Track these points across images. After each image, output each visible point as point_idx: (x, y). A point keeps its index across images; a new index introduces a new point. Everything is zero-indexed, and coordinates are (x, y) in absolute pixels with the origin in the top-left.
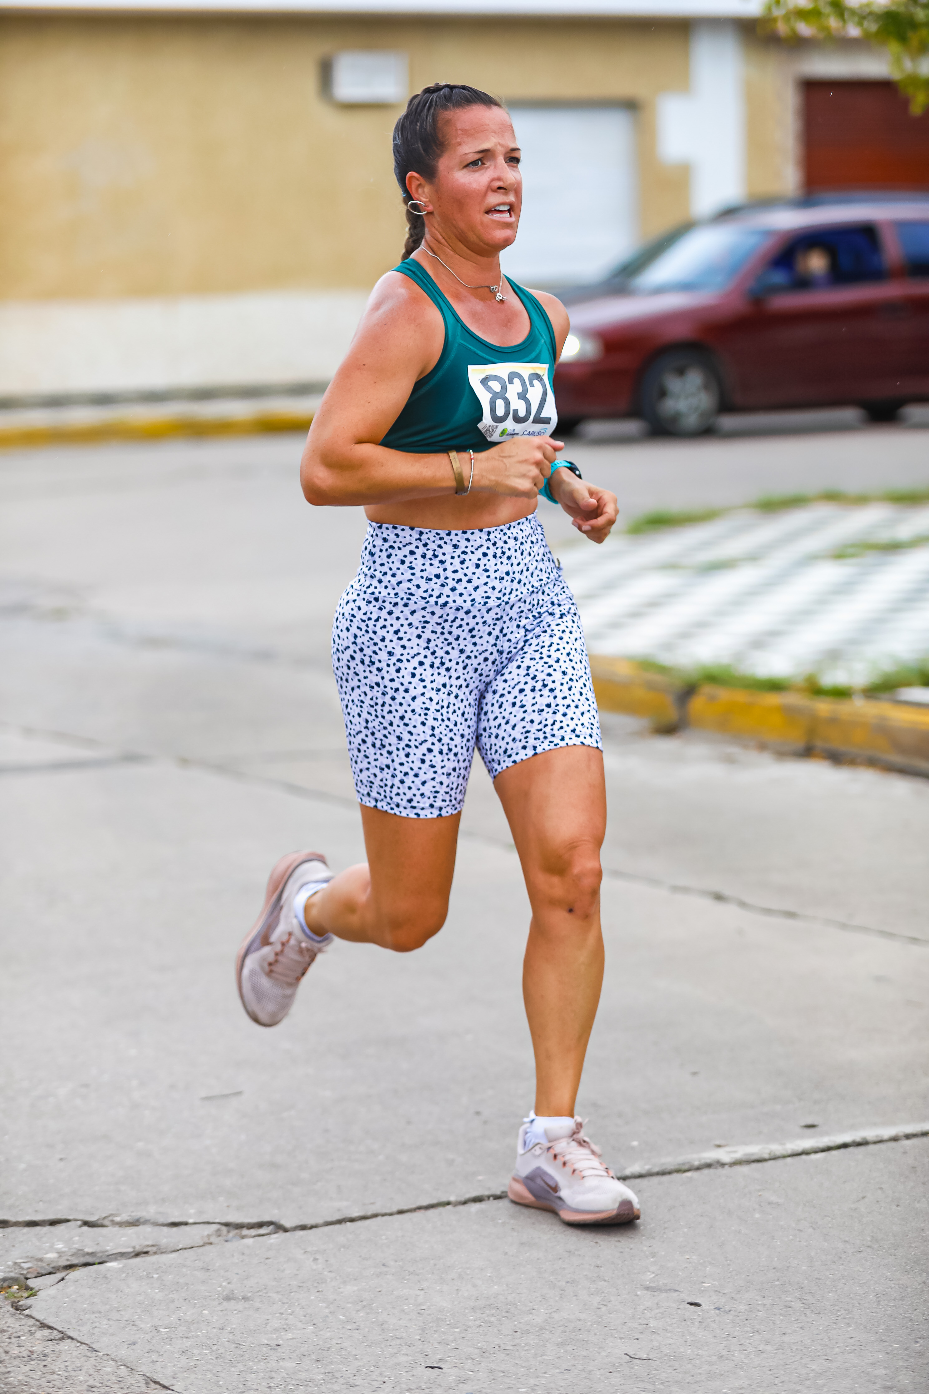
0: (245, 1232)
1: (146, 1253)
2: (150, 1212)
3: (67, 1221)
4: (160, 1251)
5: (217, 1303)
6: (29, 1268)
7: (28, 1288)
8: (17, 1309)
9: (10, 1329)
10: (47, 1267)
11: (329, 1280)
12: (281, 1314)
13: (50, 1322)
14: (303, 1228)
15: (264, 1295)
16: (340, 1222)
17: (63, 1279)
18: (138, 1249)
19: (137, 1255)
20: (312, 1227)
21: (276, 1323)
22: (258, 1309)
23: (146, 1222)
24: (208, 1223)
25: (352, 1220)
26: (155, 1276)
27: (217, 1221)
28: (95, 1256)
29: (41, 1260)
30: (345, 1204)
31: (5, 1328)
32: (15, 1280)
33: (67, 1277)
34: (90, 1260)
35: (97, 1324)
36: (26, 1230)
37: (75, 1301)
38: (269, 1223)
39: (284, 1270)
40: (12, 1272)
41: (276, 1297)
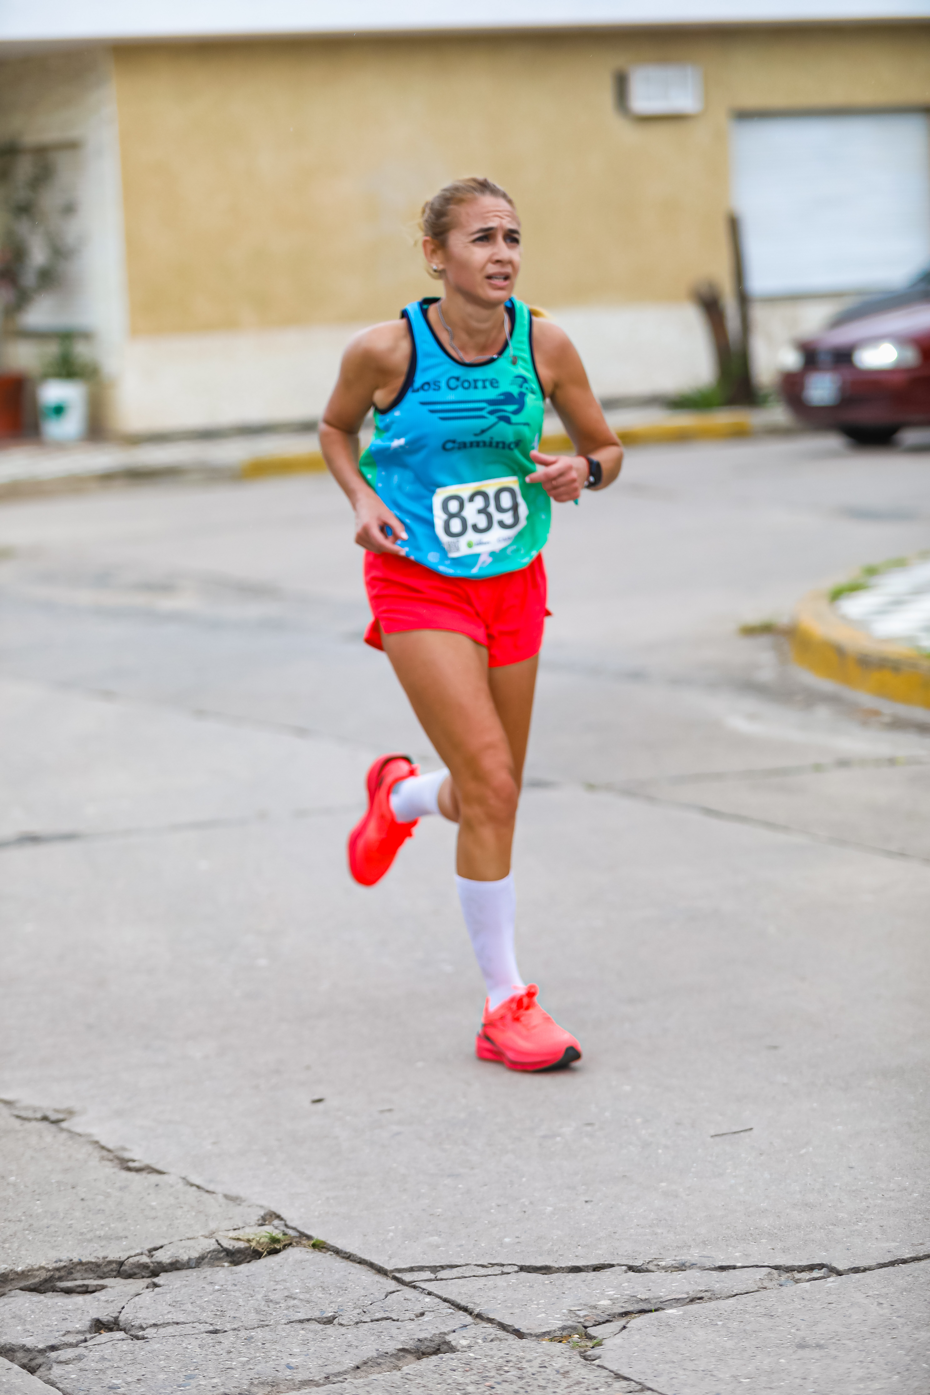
0: (798, 1276)
1: (701, 1298)
2: (693, 1255)
3: (612, 1266)
4: (715, 1297)
5: (792, 1351)
6: (585, 1316)
7: (590, 1338)
8: (586, 1360)
9: (585, 1380)
10: (602, 1314)
11: (900, 1326)
12: (860, 1361)
13: (625, 1372)
14: (856, 1270)
15: (838, 1342)
16: (892, 1264)
17: (624, 1327)
18: (692, 1294)
19: (692, 1300)
20: (865, 1270)
21: (860, 1373)
22: (835, 1358)
23: (692, 1266)
24: (757, 1266)
25: (904, 1261)
26: (720, 1323)
27: (766, 1264)
28: (650, 1302)
29: (595, 1307)
30: (894, 1244)
31: (581, 1380)
32: (574, 1328)
33: (628, 1325)
34: (645, 1306)
35: (673, 1375)
36: (571, 1275)
37: (644, 1350)
38: (821, 1266)
39: (850, 1316)
40: (569, 1320)
41: (851, 1344)
